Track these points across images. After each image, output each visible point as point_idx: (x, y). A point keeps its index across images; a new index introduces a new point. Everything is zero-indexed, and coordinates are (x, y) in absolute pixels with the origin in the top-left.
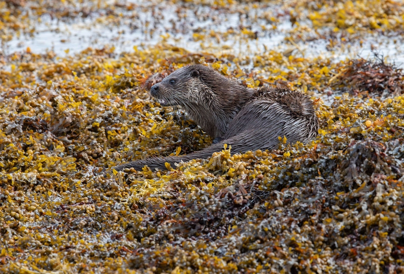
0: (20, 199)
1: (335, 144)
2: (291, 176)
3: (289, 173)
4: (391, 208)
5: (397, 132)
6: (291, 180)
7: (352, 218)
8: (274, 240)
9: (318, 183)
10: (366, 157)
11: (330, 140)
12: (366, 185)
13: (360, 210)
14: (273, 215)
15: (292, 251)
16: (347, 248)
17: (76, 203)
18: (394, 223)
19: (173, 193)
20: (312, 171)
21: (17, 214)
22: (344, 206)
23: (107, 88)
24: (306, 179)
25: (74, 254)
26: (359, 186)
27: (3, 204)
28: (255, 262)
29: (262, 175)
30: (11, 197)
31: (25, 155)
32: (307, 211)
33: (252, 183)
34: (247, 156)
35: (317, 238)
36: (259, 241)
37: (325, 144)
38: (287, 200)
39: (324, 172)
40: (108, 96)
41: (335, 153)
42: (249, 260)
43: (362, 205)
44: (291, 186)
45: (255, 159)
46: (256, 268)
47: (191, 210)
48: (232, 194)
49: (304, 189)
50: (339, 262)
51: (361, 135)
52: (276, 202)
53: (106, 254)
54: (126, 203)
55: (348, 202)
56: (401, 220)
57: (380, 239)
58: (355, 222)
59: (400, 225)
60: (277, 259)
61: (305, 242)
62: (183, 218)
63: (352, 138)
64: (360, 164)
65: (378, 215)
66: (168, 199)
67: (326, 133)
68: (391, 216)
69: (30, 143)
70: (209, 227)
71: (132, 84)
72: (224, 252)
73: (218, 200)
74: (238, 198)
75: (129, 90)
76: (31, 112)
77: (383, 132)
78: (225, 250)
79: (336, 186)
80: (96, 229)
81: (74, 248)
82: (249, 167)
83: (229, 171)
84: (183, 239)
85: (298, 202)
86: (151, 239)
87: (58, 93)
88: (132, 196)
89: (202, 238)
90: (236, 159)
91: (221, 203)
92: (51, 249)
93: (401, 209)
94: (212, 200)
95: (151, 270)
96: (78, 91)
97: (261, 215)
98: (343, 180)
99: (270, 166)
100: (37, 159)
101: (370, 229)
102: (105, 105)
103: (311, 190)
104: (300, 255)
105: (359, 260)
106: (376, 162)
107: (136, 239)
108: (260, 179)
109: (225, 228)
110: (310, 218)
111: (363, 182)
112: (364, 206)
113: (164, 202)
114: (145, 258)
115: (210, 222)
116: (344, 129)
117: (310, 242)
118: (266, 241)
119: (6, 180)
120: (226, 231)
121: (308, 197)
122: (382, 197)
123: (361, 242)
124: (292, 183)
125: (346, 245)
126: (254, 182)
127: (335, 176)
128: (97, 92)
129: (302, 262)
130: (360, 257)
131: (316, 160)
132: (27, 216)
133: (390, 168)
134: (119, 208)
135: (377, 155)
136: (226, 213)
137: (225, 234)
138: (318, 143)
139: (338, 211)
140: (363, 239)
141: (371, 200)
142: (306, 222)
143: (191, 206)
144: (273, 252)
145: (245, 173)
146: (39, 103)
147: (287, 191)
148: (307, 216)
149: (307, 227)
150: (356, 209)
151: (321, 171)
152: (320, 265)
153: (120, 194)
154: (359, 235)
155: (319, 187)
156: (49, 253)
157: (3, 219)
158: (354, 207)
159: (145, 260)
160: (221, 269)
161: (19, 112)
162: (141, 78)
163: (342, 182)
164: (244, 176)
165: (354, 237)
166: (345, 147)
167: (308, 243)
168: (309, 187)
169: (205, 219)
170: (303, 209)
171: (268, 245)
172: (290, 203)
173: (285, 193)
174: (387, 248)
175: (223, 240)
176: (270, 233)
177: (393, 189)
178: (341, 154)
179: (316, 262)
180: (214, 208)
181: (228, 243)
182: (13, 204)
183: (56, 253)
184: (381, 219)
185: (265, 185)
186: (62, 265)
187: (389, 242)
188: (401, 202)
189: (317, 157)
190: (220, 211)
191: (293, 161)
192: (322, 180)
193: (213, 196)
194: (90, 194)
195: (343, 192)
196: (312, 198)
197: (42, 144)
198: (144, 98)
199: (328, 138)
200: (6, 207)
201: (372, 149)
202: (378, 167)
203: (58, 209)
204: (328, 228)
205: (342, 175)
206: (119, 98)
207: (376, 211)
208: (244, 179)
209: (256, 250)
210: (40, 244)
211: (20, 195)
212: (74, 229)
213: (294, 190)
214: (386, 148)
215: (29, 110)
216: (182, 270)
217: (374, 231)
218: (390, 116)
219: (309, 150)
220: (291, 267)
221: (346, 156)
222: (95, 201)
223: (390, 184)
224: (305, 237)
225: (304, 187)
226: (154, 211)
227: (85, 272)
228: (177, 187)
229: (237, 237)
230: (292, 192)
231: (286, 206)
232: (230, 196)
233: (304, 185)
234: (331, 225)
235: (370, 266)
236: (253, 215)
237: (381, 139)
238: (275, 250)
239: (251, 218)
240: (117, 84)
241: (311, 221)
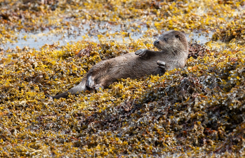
0: (19, 114)
1: (173, 80)
2: (152, 96)
3: (151, 95)
4: (203, 110)
5: (204, 72)
6: (152, 98)
7: (184, 115)
8: (145, 128)
9: (166, 99)
10: (189, 85)
11: (171, 78)
12: (189, 99)
13: (187, 111)
14: (144, 116)
15: (155, 133)
16: (182, 131)
17: (47, 115)
18: (205, 117)
19: (95, 108)
20: (163, 93)
21: (19, 123)
22: (179, 110)
23: (59, 57)
24: (160, 97)
25: (48, 141)
26: (186, 100)
27: (11, 117)
28: (137, 140)
29: (138, 97)
30: (15, 113)
31: (20, 92)
32: (161, 113)
33: (133, 101)
34: (131, 87)
35: (167, 126)
36: (138, 129)
37: (169, 80)
38: (151, 108)
39: (169, 93)
40: (60, 61)
41: (174, 84)
42: (134, 139)
43: (188, 109)
44: (153, 101)
45: (134, 88)
46: (137, 143)
47: (103, 115)
48: (123, 106)
49: (159, 102)
50: (179, 139)
51: (186, 74)
52: (146, 109)
53: (64, 141)
54: (72, 114)
55: (181, 107)
56: (208, 115)
57: (198, 125)
58: (185, 117)
59: (207, 118)
60: (148, 138)
61: (161, 128)
62: (100, 119)
63: (181, 76)
64: (186, 89)
65: (196, 113)
66: (92, 111)
67: (169, 74)
68: (203, 114)
69: (22, 87)
70: (113, 123)
71: (71, 55)
72: (121, 135)
73: (116, 110)
74: (126, 108)
75: (70, 58)
76: (22, 71)
77: (196, 72)
78: (121, 134)
79: (175, 100)
80: (58, 129)
81: (48, 138)
82: (132, 93)
83: (123, 96)
84: (101, 131)
85: (156, 109)
86: (85, 132)
87: (34, 61)
88: (74, 110)
89: (110, 129)
90: (126, 90)
91: (118, 112)
92: (36, 139)
93: (208, 110)
94: (114, 110)
95: (86, 147)
96: (44, 60)
97: (139, 116)
98: (178, 97)
99: (142, 92)
100: (26, 94)
101: (193, 120)
102: (59, 66)
103: (163, 103)
104: (159, 135)
105: (188, 137)
106: (194, 87)
107: (77, 132)
108: (137, 98)
109: (121, 124)
110: (163, 116)
111: (188, 97)
112: (189, 110)
113: (90, 112)
114: (81, 141)
115: (114, 121)
116: (177, 72)
117: (163, 128)
118: (141, 129)
119: (11, 105)
120: (122, 125)
121: (161, 106)
122: (198, 104)
123: (188, 127)
124: (153, 100)
125: (181, 129)
126: (134, 100)
127: (174, 95)
128: (54, 60)
129: (160, 139)
130: (188, 135)
131: (164, 88)
132: (23, 123)
133: (201, 90)
134: (68, 117)
135: (194, 84)
136: (121, 116)
137: (121, 127)
138: (165, 79)
139: (176, 112)
140: (190, 126)
141: (192, 106)
142: (161, 118)
143: (103, 113)
144: (146, 134)
145: (130, 96)
146: (26, 66)
147: (151, 104)
148: (161, 115)
149: (162, 121)
150: (185, 111)
151: (167, 93)
152: (170, 140)
153: (68, 109)
154: (187, 124)
155: (167, 101)
156: (35, 140)
157: (12, 125)
158: (184, 110)
159: (82, 142)
160: (120, 145)
161: (16, 71)
162: (76, 52)
163: (178, 98)
164: (129, 97)
165: (185, 125)
166: (178, 81)
167: (162, 129)
168: (161, 101)
169: (110, 120)
170: (159, 112)
171: (142, 131)
172: (153, 109)
173: (150, 105)
174: (201, 130)
175: (120, 130)
176: (143, 125)
177: (203, 100)
178: (177, 85)
179: (168, 139)
180: (115, 114)
181: (123, 131)
182: (16, 117)
183: (39, 140)
184: (198, 115)
185: (140, 101)
186: (42, 146)
187: (202, 127)
188: (207, 106)
189: (165, 86)
190: (118, 115)
191: (153, 89)
192: (168, 97)
193: (114, 108)
194: (54, 110)
195: (178, 103)
196: (163, 106)
197: (28, 87)
198: (78, 61)
199: (170, 77)
200: (12, 119)
201: (192, 81)
202: (195, 89)
203: (38, 118)
204: (172, 121)
205: (178, 95)
206: (65, 62)
207: (195, 112)
208: (129, 99)
209: (137, 134)
210: (31, 137)
211: (19, 112)
212: (47, 129)
213: (154, 103)
214: (198, 80)
215: (21, 70)
216: (101, 146)
217: (195, 121)
218: (200, 65)
219: (161, 83)
220: (155, 142)
221: (179, 85)
222: (56, 114)
223: (202, 98)
224: (161, 126)
225: (159, 101)
226: (85, 118)
227: (54, 150)
228: (96, 104)
229: (127, 127)
230: (153, 104)
231: (151, 111)
232: (122, 107)
233: (159, 100)
234: (174, 119)
235: (193, 140)
236: (135, 116)
237: (196, 76)
238: (146, 133)
239: (134, 118)
240: (64, 55)
241: (163, 118)
